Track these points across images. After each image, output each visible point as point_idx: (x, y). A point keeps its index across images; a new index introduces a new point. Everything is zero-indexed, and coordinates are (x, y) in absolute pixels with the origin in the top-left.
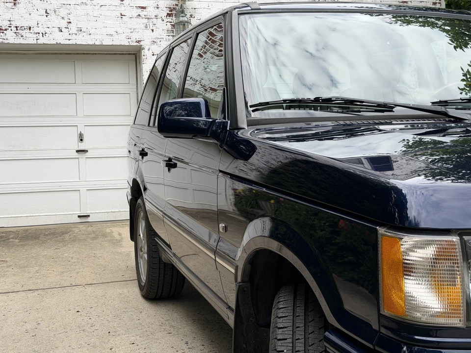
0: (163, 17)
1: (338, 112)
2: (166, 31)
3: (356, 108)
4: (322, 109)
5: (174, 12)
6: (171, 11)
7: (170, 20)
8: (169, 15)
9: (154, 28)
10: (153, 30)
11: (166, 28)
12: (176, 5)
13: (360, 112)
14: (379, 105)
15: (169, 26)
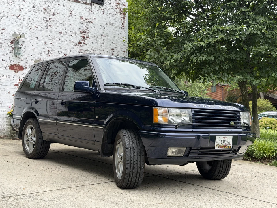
0: (8, 44)
1: (126, 88)
2: (9, 51)
3: (131, 87)
4: (122, 87)
5: (13, 42)
6: (12, 41)
7: (12, 46)
8: (11, 43)
9: (3, 48)
10: (3, 49)
11: (9, 49)
12: (15, 39)
13: (132, 88)
14: (137, 87)
15: (11, 48)
